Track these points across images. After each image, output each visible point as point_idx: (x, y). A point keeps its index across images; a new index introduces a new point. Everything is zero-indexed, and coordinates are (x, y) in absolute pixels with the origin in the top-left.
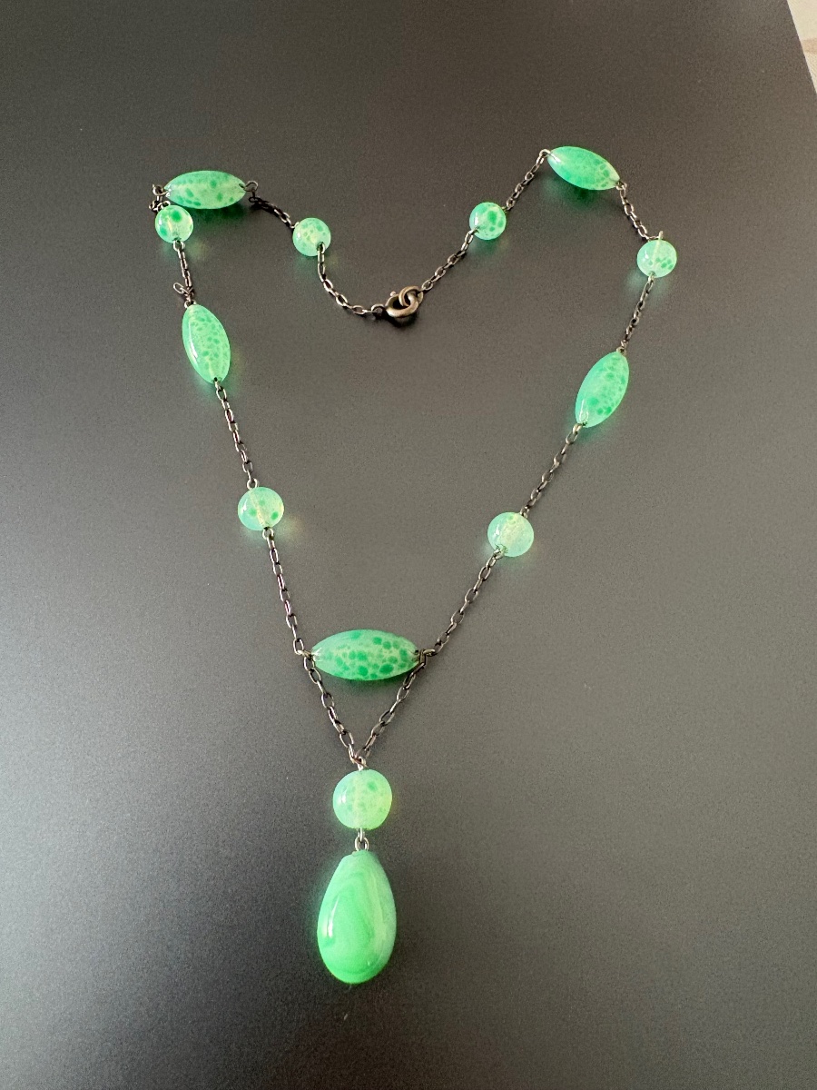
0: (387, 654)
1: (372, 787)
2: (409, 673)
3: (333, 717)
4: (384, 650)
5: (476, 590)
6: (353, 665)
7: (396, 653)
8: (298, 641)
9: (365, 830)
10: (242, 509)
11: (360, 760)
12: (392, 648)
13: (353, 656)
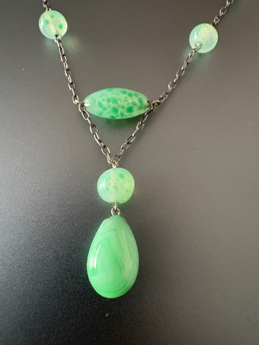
0: (130, 101)
1: (121, 176)
2: (144, 114)
3: (97, 138)
4: (128, 97)
5: (183, 70)
6: (109, 107)
7: (136, 100)
8: (75, 96)
9: (118, 203)
10: (41, 24)
11: (114, 162)
12: (134, 97)
13: (109, 100)
